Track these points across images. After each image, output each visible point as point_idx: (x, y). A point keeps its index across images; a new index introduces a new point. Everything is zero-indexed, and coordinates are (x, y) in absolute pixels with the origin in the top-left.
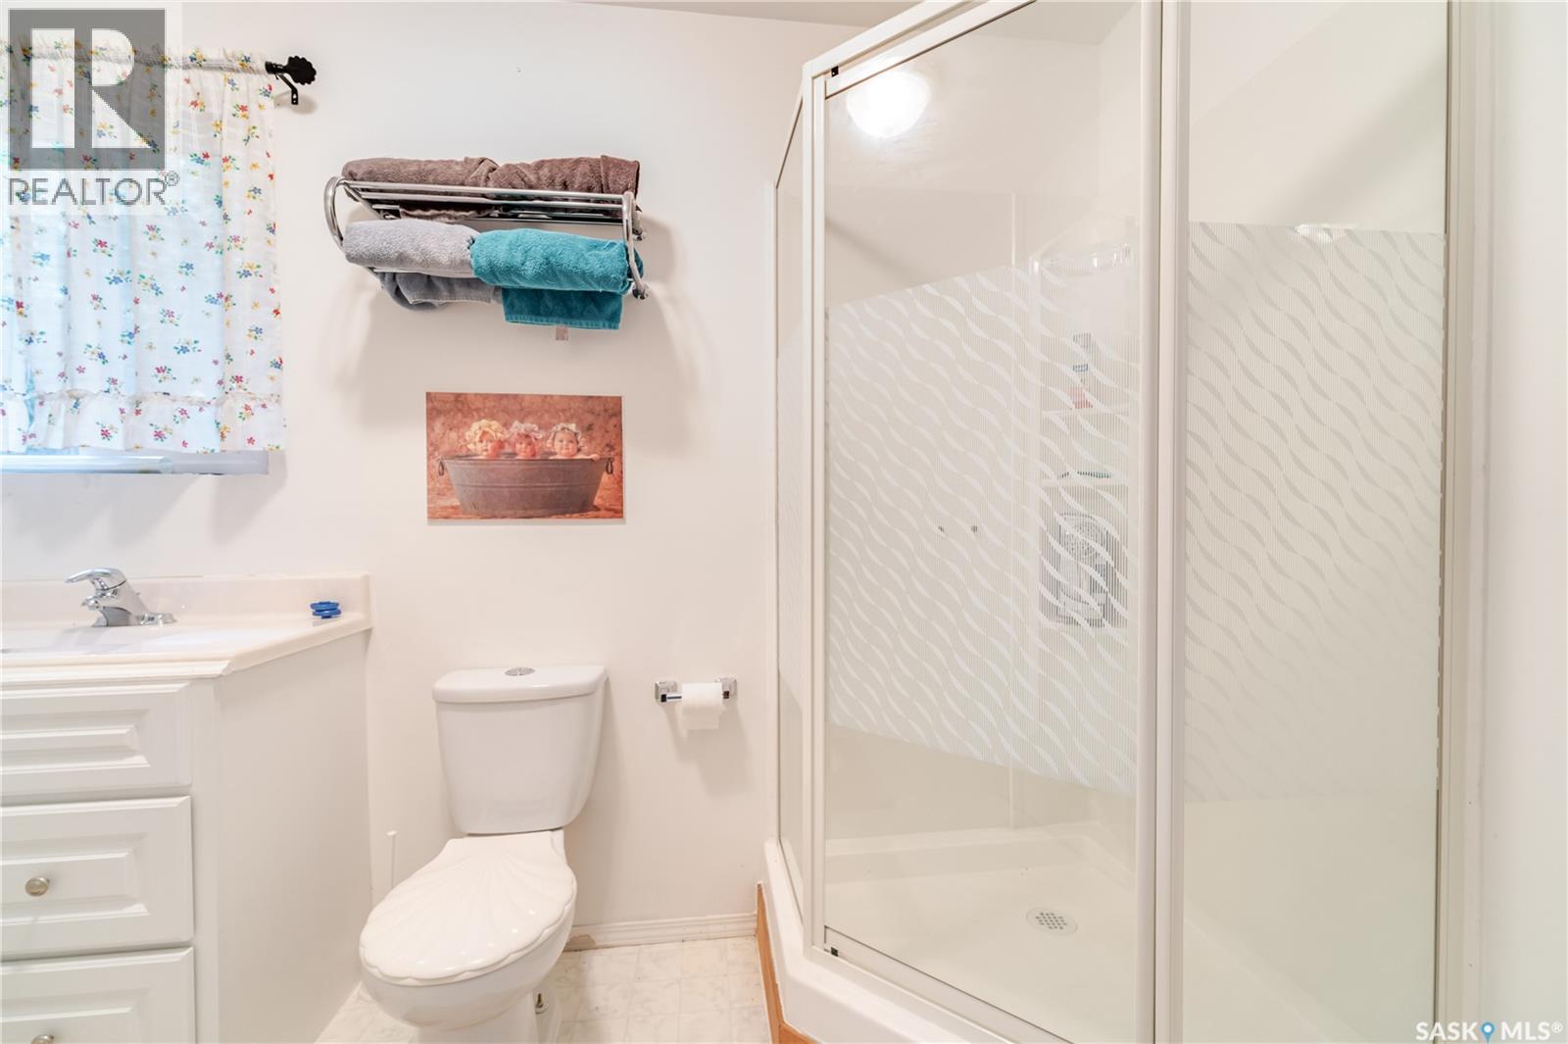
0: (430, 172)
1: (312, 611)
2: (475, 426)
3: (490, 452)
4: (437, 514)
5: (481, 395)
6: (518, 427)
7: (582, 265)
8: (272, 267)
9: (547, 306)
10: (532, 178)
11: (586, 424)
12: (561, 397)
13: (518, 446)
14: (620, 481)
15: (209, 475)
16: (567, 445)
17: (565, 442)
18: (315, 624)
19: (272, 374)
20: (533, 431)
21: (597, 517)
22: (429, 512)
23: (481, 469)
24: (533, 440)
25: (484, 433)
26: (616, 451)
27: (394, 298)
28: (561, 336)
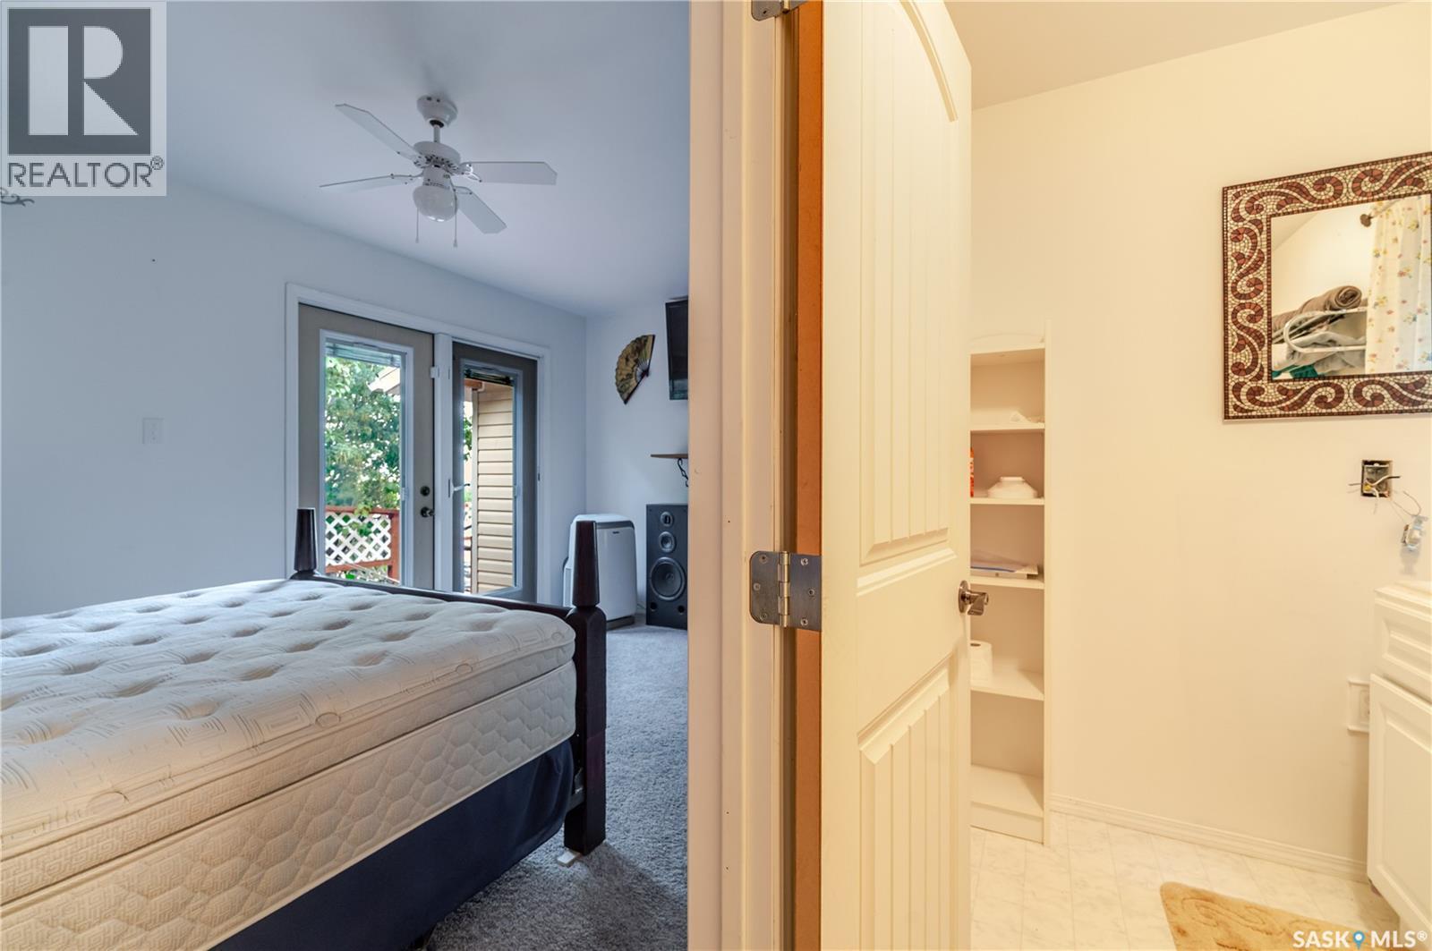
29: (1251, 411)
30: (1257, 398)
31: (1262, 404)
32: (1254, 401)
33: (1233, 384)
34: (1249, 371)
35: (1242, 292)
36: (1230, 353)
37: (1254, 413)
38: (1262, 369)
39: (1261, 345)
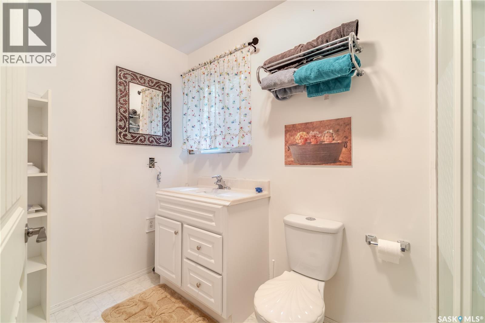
0: (284, 56)
1: (256, 190)
2: (298, 134)
3: (303, 142)
4: (288, 163)
5: (300, 124)
6: (312, 133)
7: (332, 68)
8: (249, 97)
9: (321, 89)
10: (315, 44)
11: (336, 129)
12: (327, 120)
13: (312, 140)
14: (350, 151)
15: (238, 153)
16: (329, 138)
17: (328, 137)
18: (256, 194)
19: (249, 126)
20: (317, 134)
21: (340, 165)
22: (285, 163)
23: (300, 148)
24: (317, 137)
25: (301, 136)
26: (349, 139)
27: (276, 98)
28: (326, 98)
29: (124, 141)
30: (126, 137)
31: (127, 140)
32: (125, 138)
33: (119, 132)
34: (123, 128)
35: (122, 102)
36: (118, 121)
37: (125, 142)
38: (127, 128)
39: (127, 121)
